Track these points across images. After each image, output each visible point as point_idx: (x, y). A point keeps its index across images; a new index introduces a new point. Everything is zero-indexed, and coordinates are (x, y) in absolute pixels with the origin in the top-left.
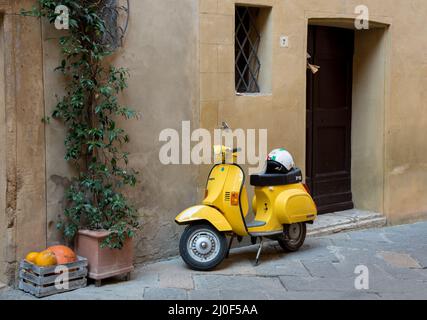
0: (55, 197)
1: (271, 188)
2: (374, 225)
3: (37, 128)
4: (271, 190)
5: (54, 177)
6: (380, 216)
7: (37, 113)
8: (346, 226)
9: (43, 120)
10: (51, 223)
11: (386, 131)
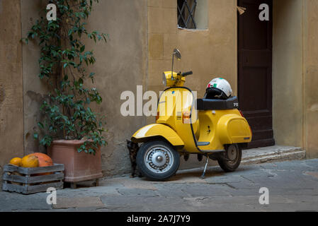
0: (31, 111)
1: (214, 112)
2: (295, 157)
3: (16, 47)
4: (213, 114)
5: (30, 93)
6: (300, 150)
7: (16, 34)
8: (272, 156)
9: (21, 41)
10: (28, 135)
11: (305, 70)
